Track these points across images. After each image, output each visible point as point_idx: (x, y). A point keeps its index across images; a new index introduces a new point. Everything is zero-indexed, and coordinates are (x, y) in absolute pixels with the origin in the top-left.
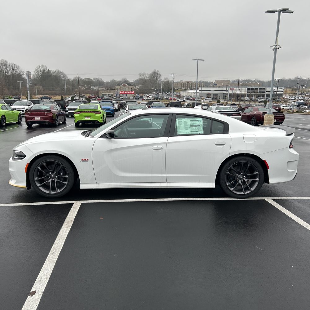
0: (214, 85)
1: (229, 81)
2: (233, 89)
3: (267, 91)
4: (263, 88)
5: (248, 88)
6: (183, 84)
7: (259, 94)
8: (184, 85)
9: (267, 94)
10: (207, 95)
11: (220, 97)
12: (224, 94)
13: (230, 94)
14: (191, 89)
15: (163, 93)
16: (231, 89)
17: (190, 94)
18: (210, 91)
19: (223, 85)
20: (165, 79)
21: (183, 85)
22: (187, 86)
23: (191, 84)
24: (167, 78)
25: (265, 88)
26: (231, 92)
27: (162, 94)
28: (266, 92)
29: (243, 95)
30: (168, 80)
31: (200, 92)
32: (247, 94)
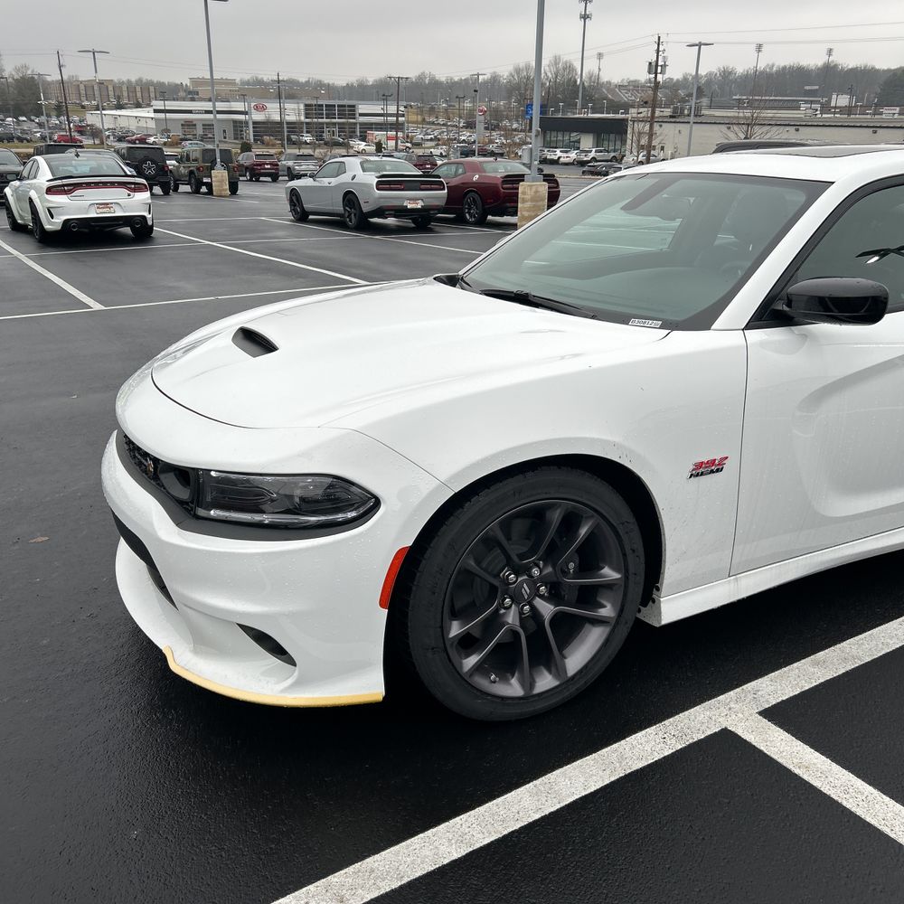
0: (192, 95)
1: (232, 82)
2: (263, 108)
3: (361, 115)
4: (349, 106)
5: (306, 105)
6: (82, 87)
7: (339, 124)
8: (90, 92)
9: (361, 124)
10: (182, 125)
11: (224, 131)
12: (235, 122)
13: (254, 123)
14: (120, 107)
15: (21, 118)
16: (257, 108)
17: (123, 123)
18: (190, 112)
19: (218, 95)
20: (17, 70)
21: (83, 92)
22: (97, 93)
23: (111, 88)
24: (26, 67)
25: (354, 106)
26: (258, 116)
27: (19, 122)
28: (357, 115)
29: (294, 127)
30: (29, 72)
31: (162, 116)
32: (307, 123)
